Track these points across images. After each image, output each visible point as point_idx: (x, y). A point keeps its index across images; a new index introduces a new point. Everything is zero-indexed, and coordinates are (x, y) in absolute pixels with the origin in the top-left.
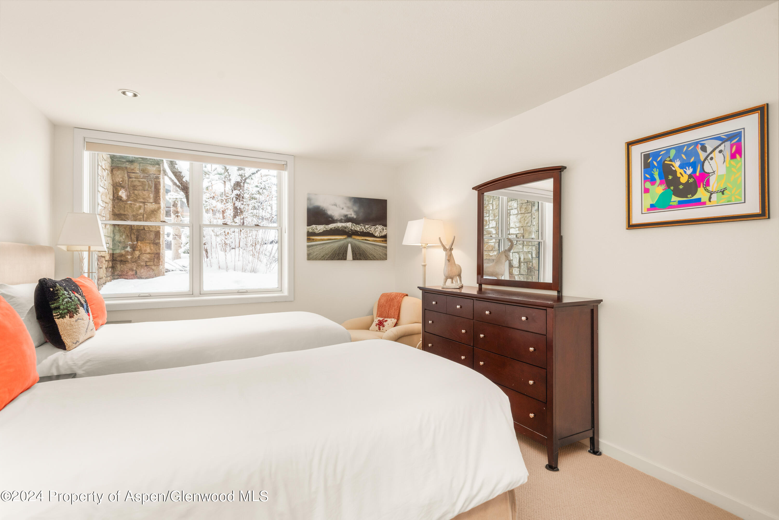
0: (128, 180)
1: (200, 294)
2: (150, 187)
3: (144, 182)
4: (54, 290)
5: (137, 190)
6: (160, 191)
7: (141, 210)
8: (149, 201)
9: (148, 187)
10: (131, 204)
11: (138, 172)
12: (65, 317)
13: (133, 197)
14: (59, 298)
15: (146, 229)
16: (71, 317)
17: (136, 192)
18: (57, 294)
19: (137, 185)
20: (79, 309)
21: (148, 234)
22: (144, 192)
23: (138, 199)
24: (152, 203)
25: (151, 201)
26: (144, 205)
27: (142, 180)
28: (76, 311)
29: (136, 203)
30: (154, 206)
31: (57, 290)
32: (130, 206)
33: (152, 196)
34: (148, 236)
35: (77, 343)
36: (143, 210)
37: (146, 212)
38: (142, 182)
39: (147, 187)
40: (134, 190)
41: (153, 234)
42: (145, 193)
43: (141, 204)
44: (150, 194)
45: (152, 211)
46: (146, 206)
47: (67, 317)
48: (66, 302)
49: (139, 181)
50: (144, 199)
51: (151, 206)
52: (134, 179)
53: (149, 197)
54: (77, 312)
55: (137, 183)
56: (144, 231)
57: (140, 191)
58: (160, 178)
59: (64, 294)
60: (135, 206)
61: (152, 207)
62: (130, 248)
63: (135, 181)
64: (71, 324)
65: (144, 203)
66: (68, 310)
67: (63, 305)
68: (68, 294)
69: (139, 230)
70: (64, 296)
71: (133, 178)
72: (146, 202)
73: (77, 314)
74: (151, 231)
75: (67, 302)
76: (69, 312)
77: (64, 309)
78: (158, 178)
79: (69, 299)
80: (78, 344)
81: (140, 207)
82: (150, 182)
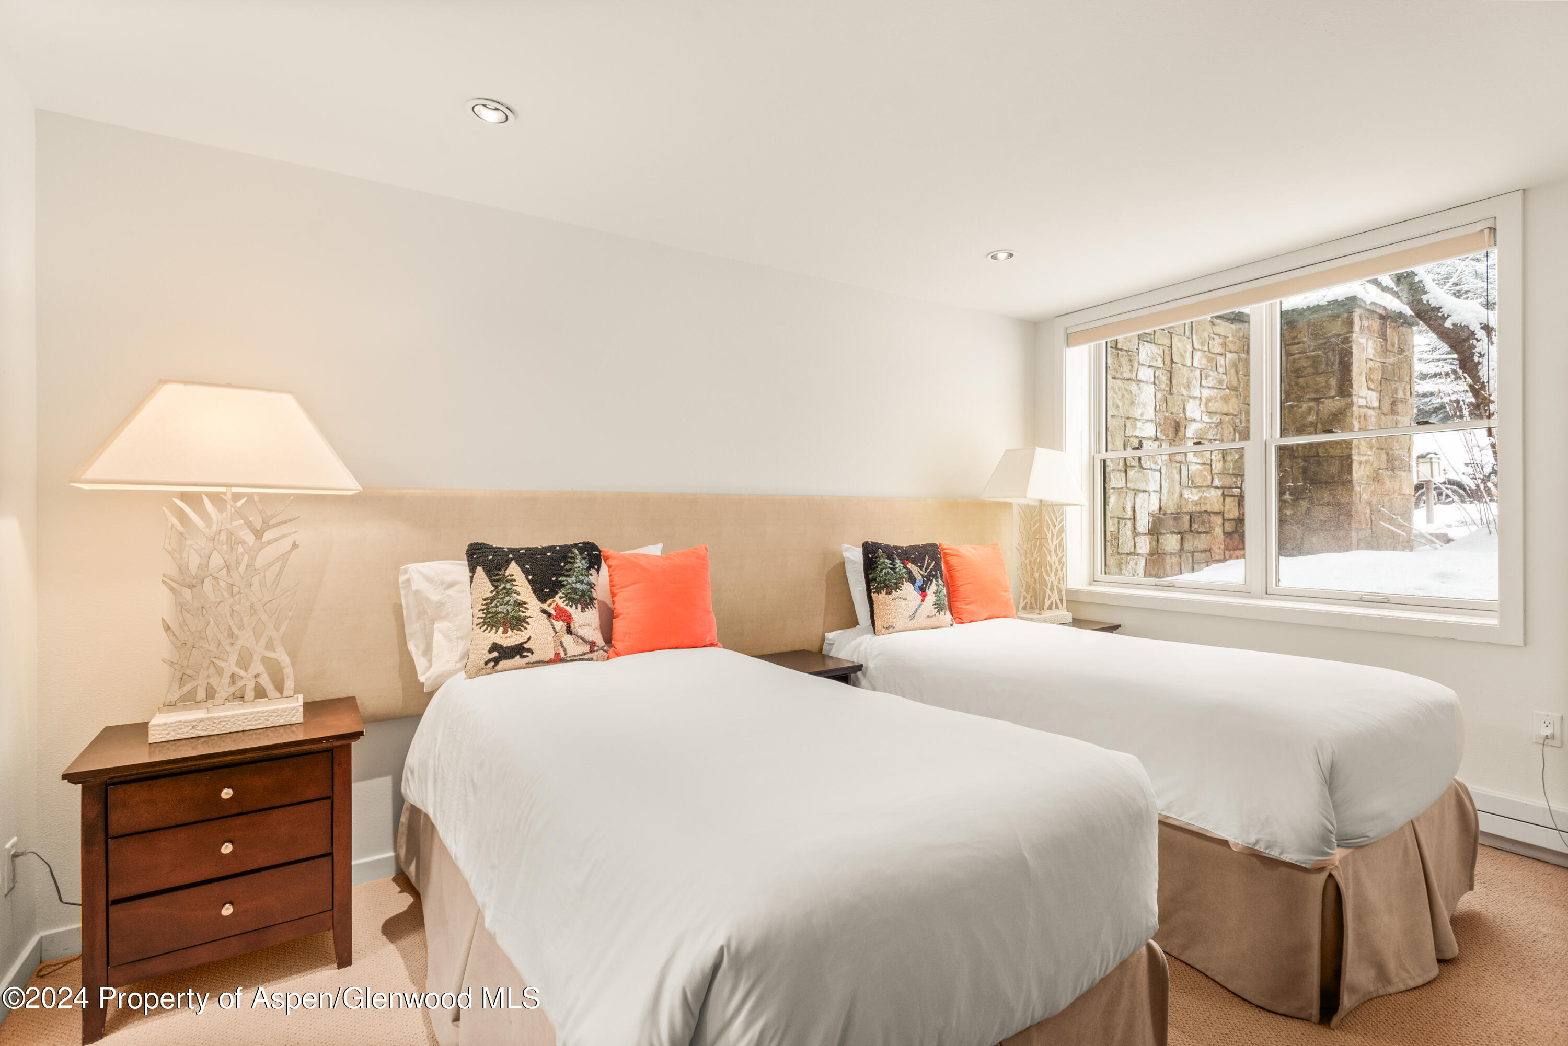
0: (1287, 360)
1: (1266, 593)
2: (1329, 364)
3: (1319, 356)
4: (872, 556)
5: (1303, 377)
6: (1351, 368)
7: (1311, 417)
8: (1327, 395)
9: (1327, 365)
10: (1291, 406)
11: (1305, 339)
12: (881, 593)
13: (1295, 393)
14: (877, 567)
15: (1321, 454)
16: (887, 593)
17: (1301, 380)
18: (875, 562)
19: (1304, 367)
20: (903, 584)
21: (1325, 464)
22: (1317, 379)
23: (1306, 394)
24: (1333, 397)
25: (1333, 393)
26: (1318, 405)
27: (1313, 353)
28: (897, 586)
29: (1300, 405)
30: (1337, 403)
31: (876, 558)
32: (1290, 412)
33: (1333, 382)
34: (1325, 467)
35: (889, 628)
36: (1315, 415)
37: (1321, 419)
38: (1313, 357)
39: (1323, 367)
40: (1298, 377)
41: (1337, 462)
42: (1321, 379)
43: (1312, 404)
44: (1329, 379)
45: (1334, 414)
46: (1320, 405)
47: (884, 593)
48: (885, 573)
49: (1307, 358)
50: (1317, 391)
51: (1331, 405)
52: (1298, 356)
53: (1328, 387)
54: (897, 588)
55: (1304, 363)
56: (1316, 458)
57: (1309, 378)
58: (1350, 339)
59: (884, 563)
60: (1300, 410)
61: (1333, 405)
62: (1291, 494)
63: (1299, 359)
64: (885, 603)
65: (1316, 400)
66: (886, 584)
67: (881, 577)
68: (891, 564)
69: (1308, 456)
70: (883, 565)
71: (1297, 354)
72: (1321, 398)
73: (896, 591)
74: (1332, 457)
75: (888, 573)
76: (886, 586)
77: (880, 582)
78: (1347, 341)
79: (890, 570)
80: (891, 629)
81: (1310, 409)
82: (1330, 354)
